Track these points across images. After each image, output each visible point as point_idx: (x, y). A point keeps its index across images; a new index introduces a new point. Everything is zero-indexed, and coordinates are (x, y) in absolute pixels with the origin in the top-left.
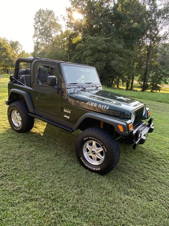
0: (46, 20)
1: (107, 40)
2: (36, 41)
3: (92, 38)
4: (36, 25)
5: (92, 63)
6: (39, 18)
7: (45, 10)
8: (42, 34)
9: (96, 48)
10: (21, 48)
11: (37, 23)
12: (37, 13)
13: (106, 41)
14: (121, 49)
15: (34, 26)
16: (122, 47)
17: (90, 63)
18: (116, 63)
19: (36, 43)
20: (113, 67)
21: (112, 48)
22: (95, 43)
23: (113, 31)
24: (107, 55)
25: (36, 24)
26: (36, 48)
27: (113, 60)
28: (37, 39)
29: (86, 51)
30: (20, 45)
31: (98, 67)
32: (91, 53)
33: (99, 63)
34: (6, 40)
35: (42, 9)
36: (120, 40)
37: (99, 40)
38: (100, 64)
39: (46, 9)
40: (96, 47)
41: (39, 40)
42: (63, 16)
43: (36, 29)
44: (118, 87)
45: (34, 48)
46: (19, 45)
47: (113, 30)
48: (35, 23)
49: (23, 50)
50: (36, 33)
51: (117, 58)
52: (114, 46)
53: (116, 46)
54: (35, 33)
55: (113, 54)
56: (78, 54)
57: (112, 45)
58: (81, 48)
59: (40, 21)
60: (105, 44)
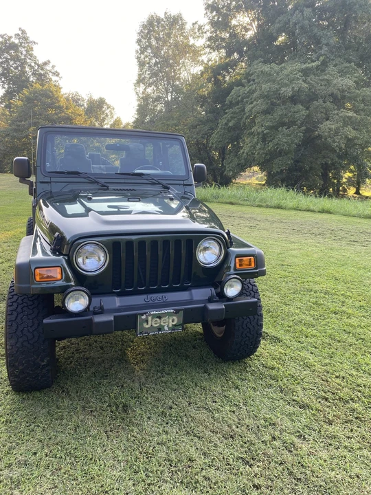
0: (165, 42)
1: (307, 69)
2: (143, 93)
3: (266, 68)
4: (143, 56)
5: (268, 133)
6: (150, 38)
7: (162, 16)
8: (154, 75)
9: (276, 92)
10: (111, 114)
11: (143, 50)
12: (144, 27)
13: (306, 72)
14: (349, 88)
15: (138, 58)
16: (350, 83)
17: (263, 132)
18: (333, 127)
19: (142, 98)
20: (326, 139)
21: (321, 89)
22: (274, 81)
23: (327, 45)
24: (308, 108)
25: (142, 53)
26: (142, 110)
27: (327, 119)
28: (145, 89)
29: (252, 103)
30: (109, 107)
31: (285, 140)
32: (264, 107)
33: (287, 132)
34: (79, 100)
35: (155, 17)
36: (348, 65)
37: (285, 72)
38: (289, 133)
39: (166, 13)
40: (277, 90)
41: (149, 90)
42: (199, 23)
43: (142, 64)
44: (357, 192)
45: (138, 110)
46: (105, 107)
47: (326, 42)
48: (140, 52)
49: (115, 117)
50: (143, 74)
51: (338, 114)
52: (328, 82)
53: (335, 82)
54: (140, 75)
55: (324, 105)
56: (235, 113)
57: (322, 80)
58: (240, 98)
59: (150, 46)
60: (301, 81)
